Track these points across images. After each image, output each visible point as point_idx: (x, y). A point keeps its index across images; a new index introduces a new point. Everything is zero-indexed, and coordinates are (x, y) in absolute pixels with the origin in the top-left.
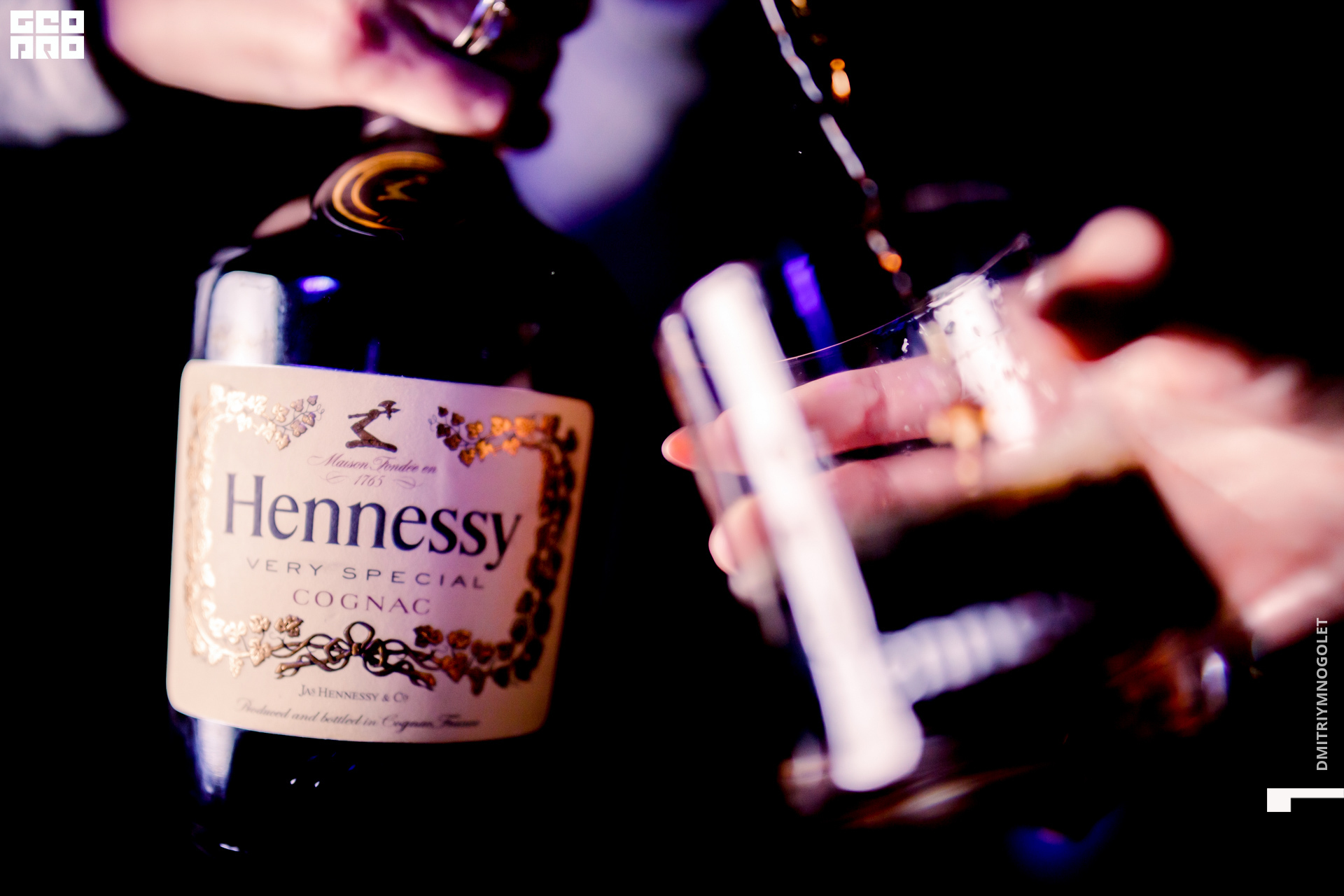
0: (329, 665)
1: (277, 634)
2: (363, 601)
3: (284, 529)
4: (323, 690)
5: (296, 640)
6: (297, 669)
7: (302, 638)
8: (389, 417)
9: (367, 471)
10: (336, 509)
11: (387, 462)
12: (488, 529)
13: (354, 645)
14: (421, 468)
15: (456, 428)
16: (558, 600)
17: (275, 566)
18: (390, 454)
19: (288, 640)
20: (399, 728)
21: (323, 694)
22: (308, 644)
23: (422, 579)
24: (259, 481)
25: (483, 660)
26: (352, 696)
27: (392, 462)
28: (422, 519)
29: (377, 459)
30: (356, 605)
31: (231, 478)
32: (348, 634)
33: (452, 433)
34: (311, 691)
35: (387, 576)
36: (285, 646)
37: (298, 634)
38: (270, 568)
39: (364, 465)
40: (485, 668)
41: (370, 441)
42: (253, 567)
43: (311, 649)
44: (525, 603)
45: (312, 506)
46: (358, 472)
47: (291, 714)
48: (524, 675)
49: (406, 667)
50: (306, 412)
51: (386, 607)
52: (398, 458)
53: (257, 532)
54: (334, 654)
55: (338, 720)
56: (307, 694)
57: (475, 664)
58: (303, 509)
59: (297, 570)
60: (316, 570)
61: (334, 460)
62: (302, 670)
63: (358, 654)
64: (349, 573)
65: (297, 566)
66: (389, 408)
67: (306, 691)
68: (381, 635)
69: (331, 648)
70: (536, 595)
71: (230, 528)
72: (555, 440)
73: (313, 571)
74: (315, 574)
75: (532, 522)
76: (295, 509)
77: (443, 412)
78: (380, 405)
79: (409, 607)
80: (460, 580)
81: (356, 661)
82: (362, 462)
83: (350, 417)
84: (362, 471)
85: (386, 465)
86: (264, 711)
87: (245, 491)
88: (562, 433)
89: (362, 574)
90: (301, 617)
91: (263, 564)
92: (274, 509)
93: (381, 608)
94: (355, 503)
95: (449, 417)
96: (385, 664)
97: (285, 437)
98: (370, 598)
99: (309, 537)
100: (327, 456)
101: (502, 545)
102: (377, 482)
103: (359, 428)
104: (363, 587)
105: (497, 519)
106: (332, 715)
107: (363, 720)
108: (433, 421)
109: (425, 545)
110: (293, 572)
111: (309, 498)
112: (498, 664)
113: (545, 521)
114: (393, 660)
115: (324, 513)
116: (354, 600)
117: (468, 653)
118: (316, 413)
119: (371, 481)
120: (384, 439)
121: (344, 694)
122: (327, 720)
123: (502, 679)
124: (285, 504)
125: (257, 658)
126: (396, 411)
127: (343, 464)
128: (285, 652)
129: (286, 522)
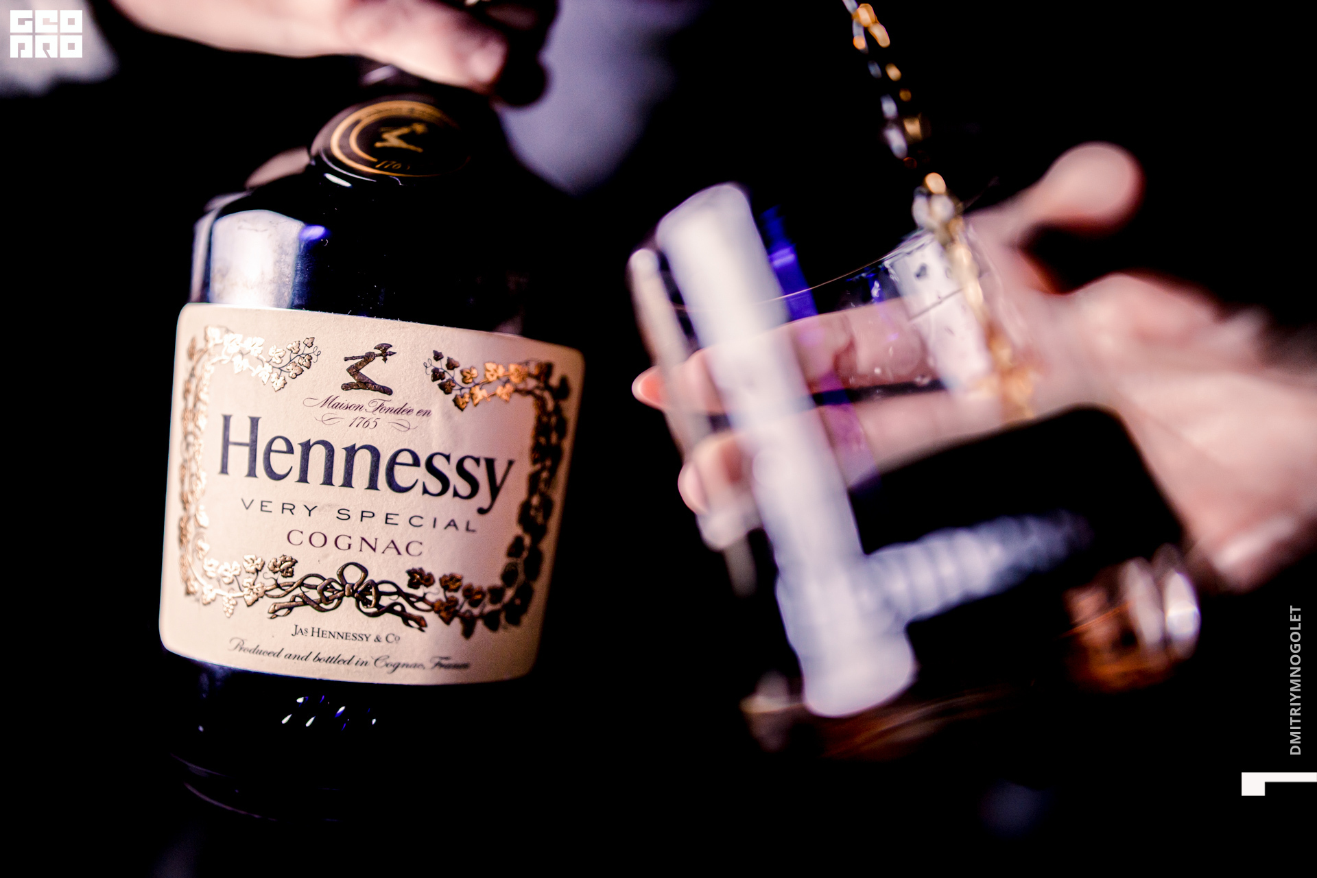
0: (322, 605)
1: (271, 574)
2: (356, 543)
3: (279, 470)
4: (316, 630)
5: (289, 580)
6: (290, 609)
7: (296, 578)
8: (385, 360)
9: (362, 413)
10: (330, 450)
11: (382, 404)
12: (480, 474)
13: (347, 586)
14: (415, 412)
15: (451, 372)
16: (548, 545)
17: (269, 507)
18: (386, 397)
19: (281, 580)
20: (391, 668)
21: (316, 634)
22: (301, 584)
23: (414, 521)
24: (254, 422)
25: (474, 604)
26: (344, 636)
27: (387, 405)
28: (416, 462)
29: (373, 401)
30: (350, 545)
31: (227, 419)
32: (341, 575)
33: (447, 377)
34: (303, 631)
35: (380, 517)
36: (278, 586)
37: (292, 575)
38: (264, 508)
39: (360, 407)
40: (476, 611)
41: (365, 384)
42: (247, 508)
43: (304, 589)
44: (515, 548)
45: (307, 447)
46: (352, 414)
47: (283, 654)
48: (514, 620)
49: (398, 608)
50: (303, 354)
51: (380, 549)
52: (394, 401)
53: (252, 473)
54: (327, 594)
55: (330, 660)
56: (300, 634)
57: (466, 607)
58: (298, 450)
59: (291, 510)
60: (310, 511)
61: (330, 402)
62: (295, 610)
63: (351, 595)
64: (344, 514)
65: (292, 507)
66: (385, 351)
67: (298, 631)
68: (374, 576)
69: (325, 589)
70: (527, 541)
71: (224, 470)
72: (548, 387)
73: (308, 512)
74: (310, 515)
75: (524, 468)
76: (290, 450)
77: (438, 356)
78: (375, 348)
79: (402, 549)
80: (452, 524)
81: (349, 602)
82: (357, 404)
83: (346, 359)
84: (358, 414)
85: (381, 408)
86: (256, 651)
87: (241, 432)
88: (554, 381)
89: (356, 516)
90: (295, 557)
91: (257, 505)
92: (269, 450)
93: (374, 550)
94: (349, 444)
95: (444, 361)
96: (377, 605)
97: (282, 378)
98: (363, 539)
99: (303, 479)
100: (323, 398)
101: (495, 491)
102: (372, 425)
103: (354, 371)
104: (356, 528)
105: (490, 463)
106: (323, 655)
107: (355, 660)
108: (428, 365)
109: (419, 488)
110: (287, 512)
111: (304, 440)
112: (489, 608)
113: (538, 467)
114: (385, 601)
115: (318, 454)
116: (348, 541)
117: (459, 595)
118: (312, 355)
119: (366, 424)
120: (380, 382)
121: (336, 634)
122: (319, 660)
123: (492, 622)
124: (280, 445)
125: (250, 599)
126: (392, 354)
127: (339, 406)
128: (278, 592)
129: (280, 463)
